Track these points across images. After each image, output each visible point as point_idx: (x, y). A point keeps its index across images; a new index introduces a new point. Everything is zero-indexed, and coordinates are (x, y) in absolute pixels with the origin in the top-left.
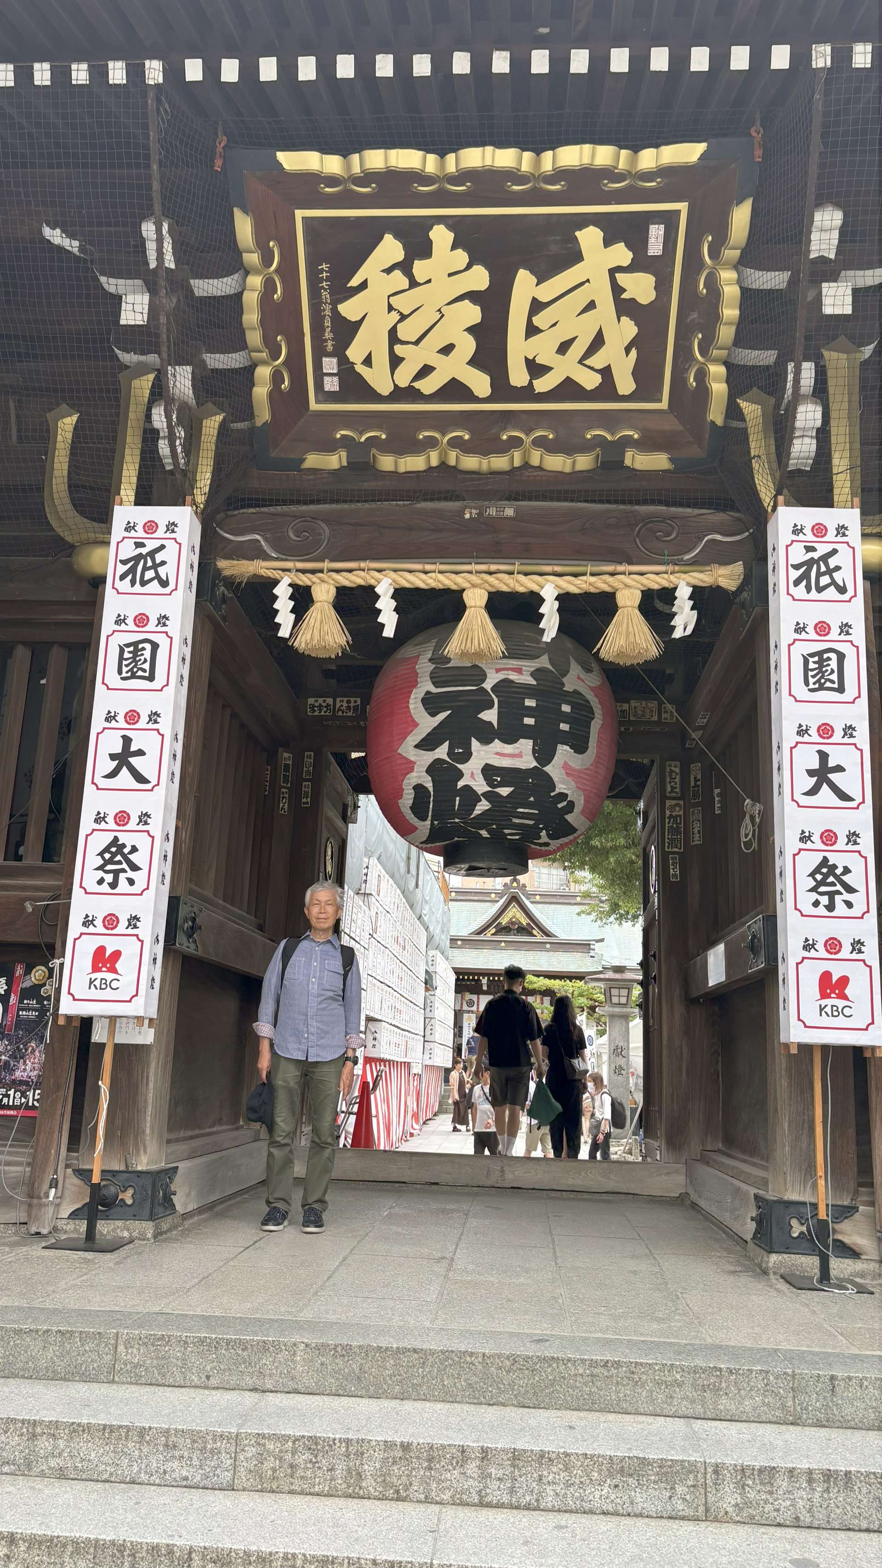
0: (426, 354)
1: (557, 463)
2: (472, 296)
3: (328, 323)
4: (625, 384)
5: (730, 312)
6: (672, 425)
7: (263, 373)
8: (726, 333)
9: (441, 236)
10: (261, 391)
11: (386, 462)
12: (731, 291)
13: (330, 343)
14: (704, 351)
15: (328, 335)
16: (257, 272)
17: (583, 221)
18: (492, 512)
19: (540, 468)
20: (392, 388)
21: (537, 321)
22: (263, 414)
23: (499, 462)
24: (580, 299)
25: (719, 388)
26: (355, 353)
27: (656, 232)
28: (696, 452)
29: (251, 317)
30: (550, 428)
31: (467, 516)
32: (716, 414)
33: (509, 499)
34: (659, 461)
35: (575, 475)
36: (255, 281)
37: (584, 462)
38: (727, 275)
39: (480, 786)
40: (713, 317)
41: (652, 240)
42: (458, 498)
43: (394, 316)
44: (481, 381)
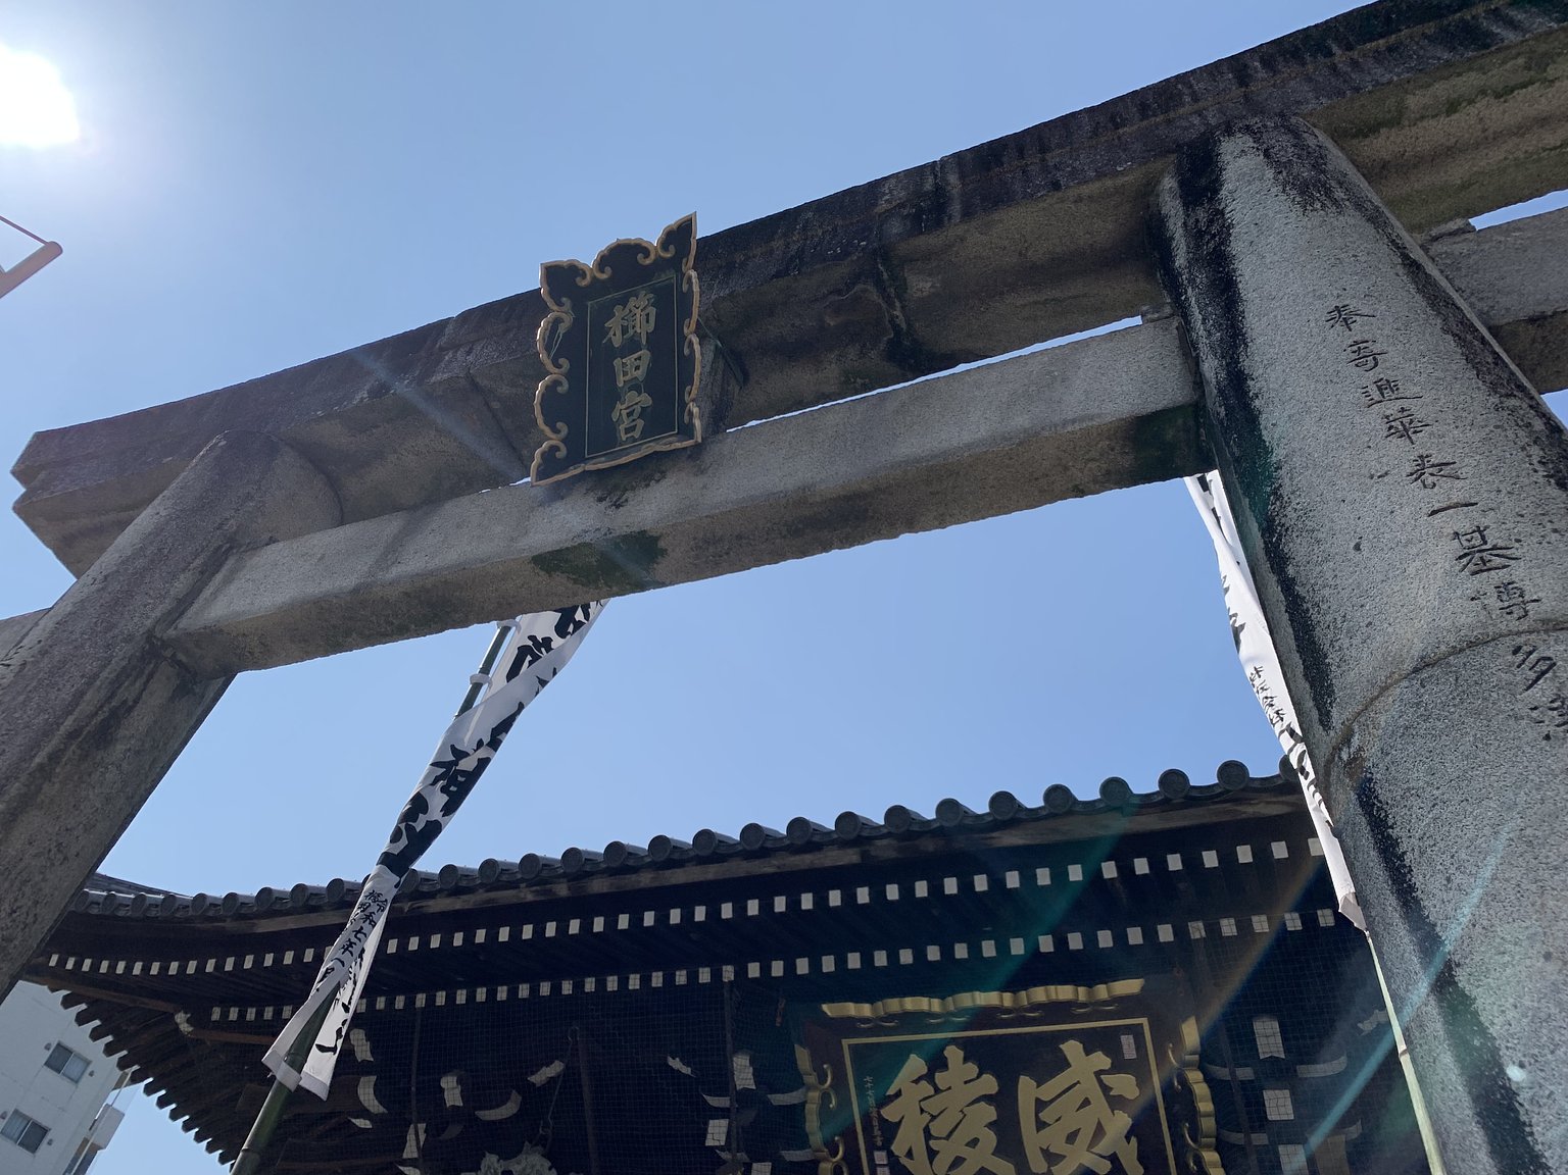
0: (955, 1147)
2: (988, 1099)
3: (875, 1123)
4: (1134, 1169)
5: (1206, 1108)
7: (827, 1167)
8: (1208, 1124)
12: (1201, 1088)
13: (879, 1139)
14: (1194, 1140)
15: (877, 1132)
16: (815, 1088)
17: (1064, 1036)
21: (1044, 1116)
24: (1076, 1098)
26: (898, 1148)
27: (1127, 1041)
29: (812, 1123)
36: (814, 1095)
38: (1194, 1076)
40: (1193, 1114)
41: (1125, 1047)
43: (926, 1117)
44: (1007, 1169)
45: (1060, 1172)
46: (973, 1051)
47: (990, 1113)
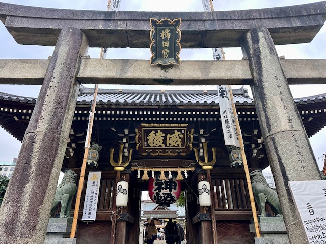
0: (157, 142)
1: (173, 154)
4: (180, 146)
5: (192, 139)
6: (186, 150)
7: (138, 145)
8: (191, 141)
9: (159, 131)
10: (137, 147)
11: (152, 154)
12: (192, 137)
14: (189, 143)
15: (145, 140)
17: (175, 130)
18: (165, 160)
19: (170, 155)
20: (153, 146)
22: (137, 149)
23: (166, 154)
24: (175, 137)
25: (191, 147)
26: (149, 142)
28: (189, 153)
29: (137, 139)
30: (172, 150)
31: (162, 161)
32: (191, 149)
33: (167, 159)
34: (185, 154)
35: (175, 156)
36: (138, 135)
37: (176, 154)
38: (191, 135)
39: (163, 196)
40: (190, 140)
41: (183, 131)
42: (161, 158)
43: (153, 139)
44: (163, 146)
45: (170, 146)
46: (162, 131)
47: (163, 138)
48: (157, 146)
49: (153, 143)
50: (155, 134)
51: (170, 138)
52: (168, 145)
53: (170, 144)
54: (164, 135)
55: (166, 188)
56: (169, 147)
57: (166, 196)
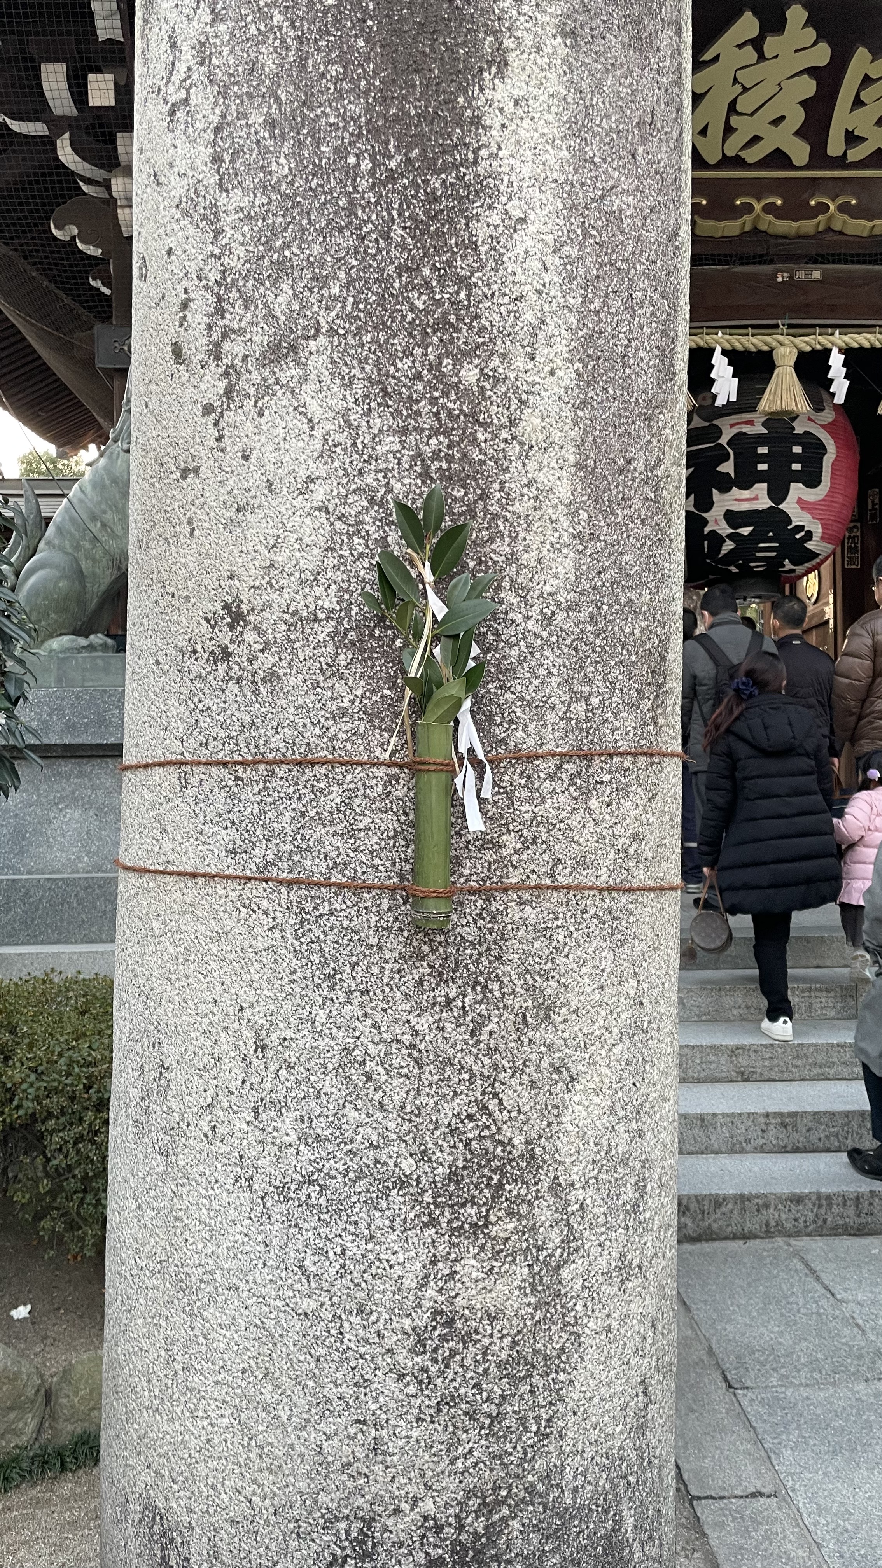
0: (758, 125)
1: (858, 227)
2: (811, 71)
11: (706, 227)
18: (801, 275)
19: (841, 233)
20: (720, 157)
21: (864, 95)
23: (807, 226)
30: (854, 195)
31: (780, 279)
33: (815, 262)
35: (871, 238)
39: (724, 530)
42: (771, 262)
43: (738, 88)
44: (800, 152)
45: (856, 154)
46: (818, 15)
48: (752, 155)
49: (729, 130)
50: (757, 43)
51: (867, 81)
52: (835, 146)
53: (852, 138)
54: (822, 55)
55: (745, 479)
56: (841, 162)
57: (746, 531)
